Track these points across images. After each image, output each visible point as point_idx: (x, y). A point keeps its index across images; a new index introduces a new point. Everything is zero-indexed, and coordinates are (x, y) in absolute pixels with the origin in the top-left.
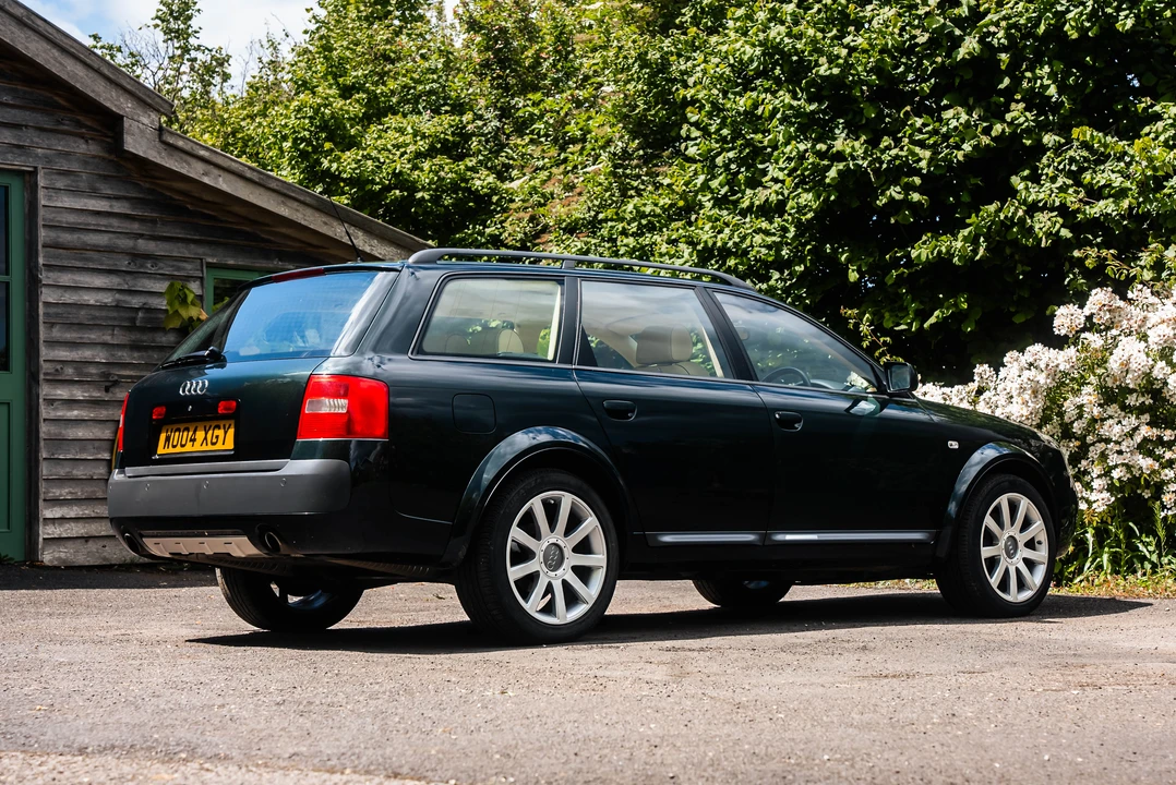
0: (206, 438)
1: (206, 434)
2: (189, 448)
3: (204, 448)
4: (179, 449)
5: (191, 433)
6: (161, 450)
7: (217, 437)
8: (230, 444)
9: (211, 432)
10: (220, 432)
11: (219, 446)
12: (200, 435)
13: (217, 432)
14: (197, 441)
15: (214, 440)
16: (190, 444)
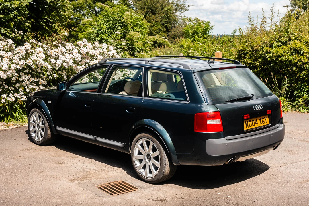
0: (260, 122)
1: (260, 121)
2: (256, 126)
3: (261, 125)
4: (252, 127)
5: (255, 122)
6: (245, 129)
7: (264, 121)
8: (268, 123)
9: (261, 120)
10: (264, 120)
11: (265, 124)
12: (258, 121)
13: (263, 120)
14: (259, 123)
15: (263, 122)
16: (256, 125)
